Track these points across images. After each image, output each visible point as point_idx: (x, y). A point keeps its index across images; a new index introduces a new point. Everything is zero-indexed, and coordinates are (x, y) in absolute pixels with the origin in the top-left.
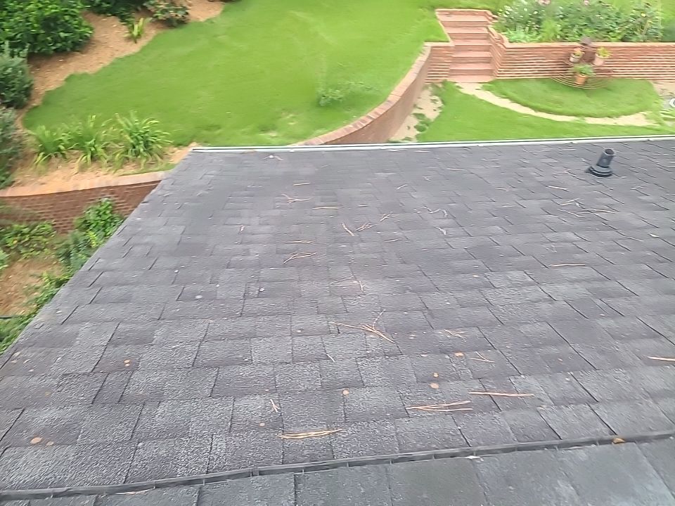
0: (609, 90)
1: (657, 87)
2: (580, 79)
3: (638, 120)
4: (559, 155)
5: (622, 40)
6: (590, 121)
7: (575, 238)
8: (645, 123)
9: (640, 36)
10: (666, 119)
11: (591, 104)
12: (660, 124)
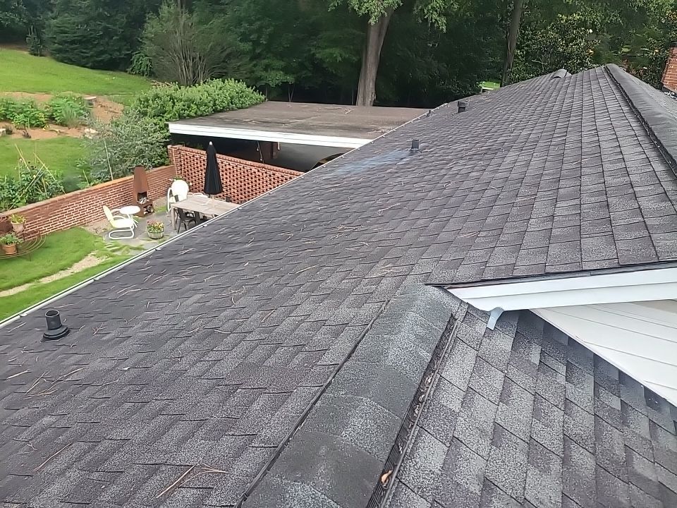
0: (46, 248)
1: (89, 229)
2: (10, 250)
3: (90, 262)
4: (10, 337)
5: (29, 202)
6: (45, 281)
7: (53, 419)
8: (97, 262)
9: (44, 194)
10: (114, 251)
11: (37, 266)
12: (112, 256)
